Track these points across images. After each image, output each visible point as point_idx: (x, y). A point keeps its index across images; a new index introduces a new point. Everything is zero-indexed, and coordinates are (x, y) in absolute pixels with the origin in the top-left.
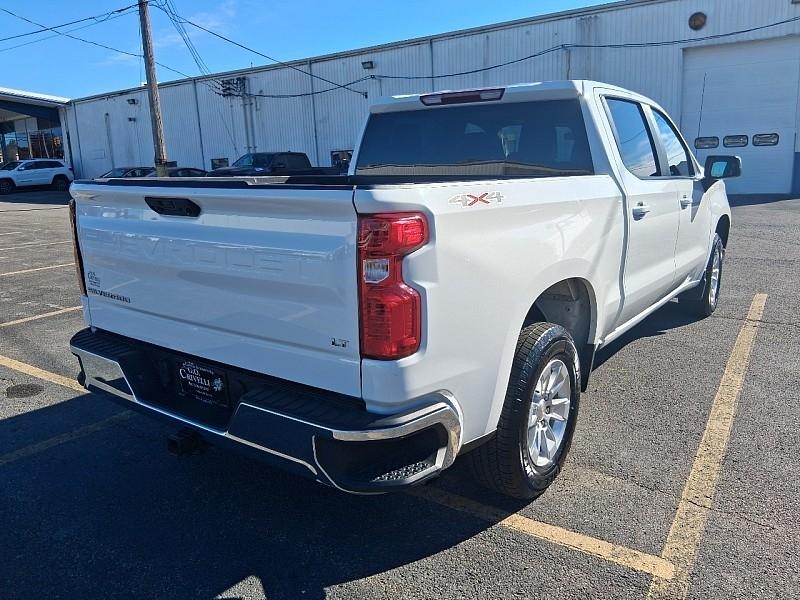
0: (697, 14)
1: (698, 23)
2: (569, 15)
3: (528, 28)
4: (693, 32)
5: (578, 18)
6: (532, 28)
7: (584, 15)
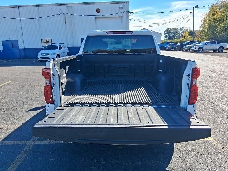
0: (98, 9)
1: (98, 11)
2: (64, 5)
3: (52, 7)
4: (98, 13)
5: (67, 6)
6: (53, 7)
7: (68, 5)
